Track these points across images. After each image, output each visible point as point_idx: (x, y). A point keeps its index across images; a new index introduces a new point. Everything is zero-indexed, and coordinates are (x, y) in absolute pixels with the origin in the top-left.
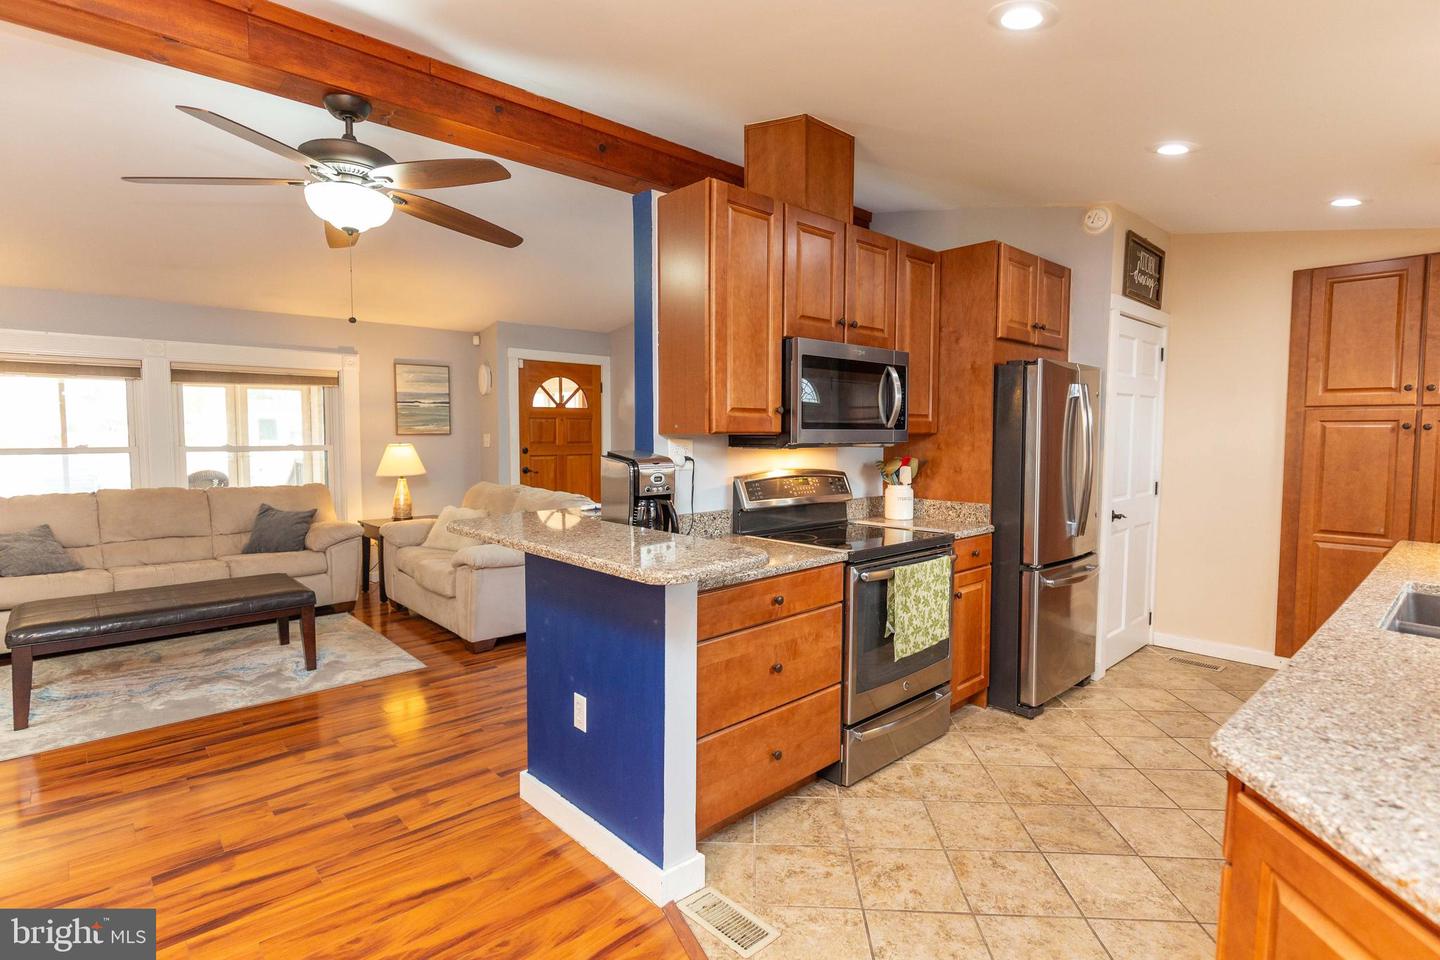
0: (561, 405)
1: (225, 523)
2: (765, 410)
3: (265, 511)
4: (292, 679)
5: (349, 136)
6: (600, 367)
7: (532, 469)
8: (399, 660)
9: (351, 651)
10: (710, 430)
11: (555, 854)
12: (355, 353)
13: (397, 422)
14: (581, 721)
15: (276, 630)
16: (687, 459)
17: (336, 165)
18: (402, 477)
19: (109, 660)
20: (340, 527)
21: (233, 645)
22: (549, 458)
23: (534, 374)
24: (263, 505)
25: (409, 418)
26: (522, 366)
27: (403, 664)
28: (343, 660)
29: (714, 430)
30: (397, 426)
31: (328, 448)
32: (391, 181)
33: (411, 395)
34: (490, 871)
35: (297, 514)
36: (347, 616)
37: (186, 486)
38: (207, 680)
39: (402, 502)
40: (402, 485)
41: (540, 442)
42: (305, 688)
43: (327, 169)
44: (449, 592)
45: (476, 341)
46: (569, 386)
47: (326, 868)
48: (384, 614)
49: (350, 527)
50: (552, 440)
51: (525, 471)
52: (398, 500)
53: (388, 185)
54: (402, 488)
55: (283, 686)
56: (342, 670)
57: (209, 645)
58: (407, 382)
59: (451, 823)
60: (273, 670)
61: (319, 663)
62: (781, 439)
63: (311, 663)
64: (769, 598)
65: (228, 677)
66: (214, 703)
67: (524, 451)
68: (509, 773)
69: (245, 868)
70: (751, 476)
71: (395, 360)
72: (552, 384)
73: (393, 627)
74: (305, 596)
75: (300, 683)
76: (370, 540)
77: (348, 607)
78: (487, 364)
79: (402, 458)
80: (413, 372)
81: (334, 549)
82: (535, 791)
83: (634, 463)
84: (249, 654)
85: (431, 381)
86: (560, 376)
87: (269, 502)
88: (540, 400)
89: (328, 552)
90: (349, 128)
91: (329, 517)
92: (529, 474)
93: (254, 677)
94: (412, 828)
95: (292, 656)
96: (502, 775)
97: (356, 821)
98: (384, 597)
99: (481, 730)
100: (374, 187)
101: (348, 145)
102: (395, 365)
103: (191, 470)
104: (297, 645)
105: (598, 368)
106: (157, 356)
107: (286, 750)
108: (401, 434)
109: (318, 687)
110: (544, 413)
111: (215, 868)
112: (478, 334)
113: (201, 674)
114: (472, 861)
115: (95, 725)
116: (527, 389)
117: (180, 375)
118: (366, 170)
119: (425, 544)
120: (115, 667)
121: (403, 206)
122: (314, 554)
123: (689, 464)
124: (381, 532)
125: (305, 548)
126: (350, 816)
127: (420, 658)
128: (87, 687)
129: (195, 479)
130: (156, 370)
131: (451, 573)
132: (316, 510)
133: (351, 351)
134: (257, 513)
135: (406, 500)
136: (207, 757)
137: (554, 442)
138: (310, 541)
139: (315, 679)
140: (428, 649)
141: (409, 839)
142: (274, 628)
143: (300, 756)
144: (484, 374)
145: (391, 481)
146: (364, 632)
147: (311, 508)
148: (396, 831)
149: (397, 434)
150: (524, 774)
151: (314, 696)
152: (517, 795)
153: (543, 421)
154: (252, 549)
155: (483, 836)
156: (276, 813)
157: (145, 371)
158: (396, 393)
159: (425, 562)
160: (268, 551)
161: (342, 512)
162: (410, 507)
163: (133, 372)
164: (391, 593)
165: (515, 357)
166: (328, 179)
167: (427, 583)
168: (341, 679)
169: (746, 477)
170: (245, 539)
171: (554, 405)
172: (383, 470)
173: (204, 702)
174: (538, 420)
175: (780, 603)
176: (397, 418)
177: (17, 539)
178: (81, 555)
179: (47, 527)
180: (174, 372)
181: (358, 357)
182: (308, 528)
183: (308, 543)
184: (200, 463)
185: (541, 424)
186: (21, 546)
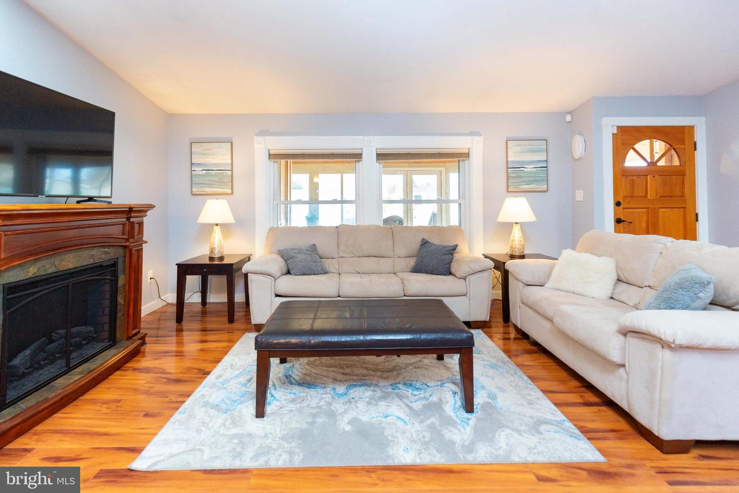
0: (653, 164)
1: (401, 251)
3: (424, 243)
6: (693, 127)
7: (626, 219)
9: (499, 390)
13: (508, 182)
18: (517, 223)
22: (641, 210)
23: (626, 138)
24: (423, 239)
26: (615, 132)
28: (496, 404)
30: (508, 186)
31: (461, 201)
35: (446, 247)
37: (381, 224)
39: (517, 243)
40: (517, 229)
41: (632, 197)
44: (615, 358)
45: (569, 118)
46: (659, 146)
49: (476, 260)
50: (644, 194)
51: (619, 222)
52: (513, 241)
54: (517, 233)
56: (500, 425)
58: (516, 153)
60: (434, 397)
67: (618, 204)
71: (507, 137)
72: (643, 146)
77: (482, 325)
78: (580, 134)
79: (518, 209)
80: (520, 146)
81: (472, 278)
85: (534, 152)
86: (653, 138)
87: (427, 237)
88: (632, 161)
89: (467, 279)
91: (465, 251)
92: (622, 224)
93: (420, 405)
102: (507, 141)
103: (385, 216)
105: (691, 129)
106: (369, 145)
110: (636, 172)
112: (570, 113)
116: (620, 151)
117: (381, 156)
122: (458, 280)
125: (451, 274)
129: (386, 221)
130: (369, 155)
132: (457, 245)
133: (477, 134)
134: (419, 245)
135: (520, 241)
137: (646, 196)
138: (454, 268)
139: (476, 435)
144: (577, 141)
145: (509, 226)
147: (453, 244)
149: (508, 191)
153: (635, 178)
154: (416, 270)
157: (364, 156)
158: (507, 162)
160: (426, 272)
162: (523, 248)
163: (357, 157)
165: (609, 126)
170: (412, 262)
171: (645, 165)
172: (503, 217)
174: (631, 177)
176: (508, 180)
177: (300, 251)
178: (329, 264)
179: (314, 245)
180: (378, 155)
181: (482, 136)
182: (452, 259)
183: (453, 270)
184: (390, 211)
185: (633, 180)
186: (301, 257)
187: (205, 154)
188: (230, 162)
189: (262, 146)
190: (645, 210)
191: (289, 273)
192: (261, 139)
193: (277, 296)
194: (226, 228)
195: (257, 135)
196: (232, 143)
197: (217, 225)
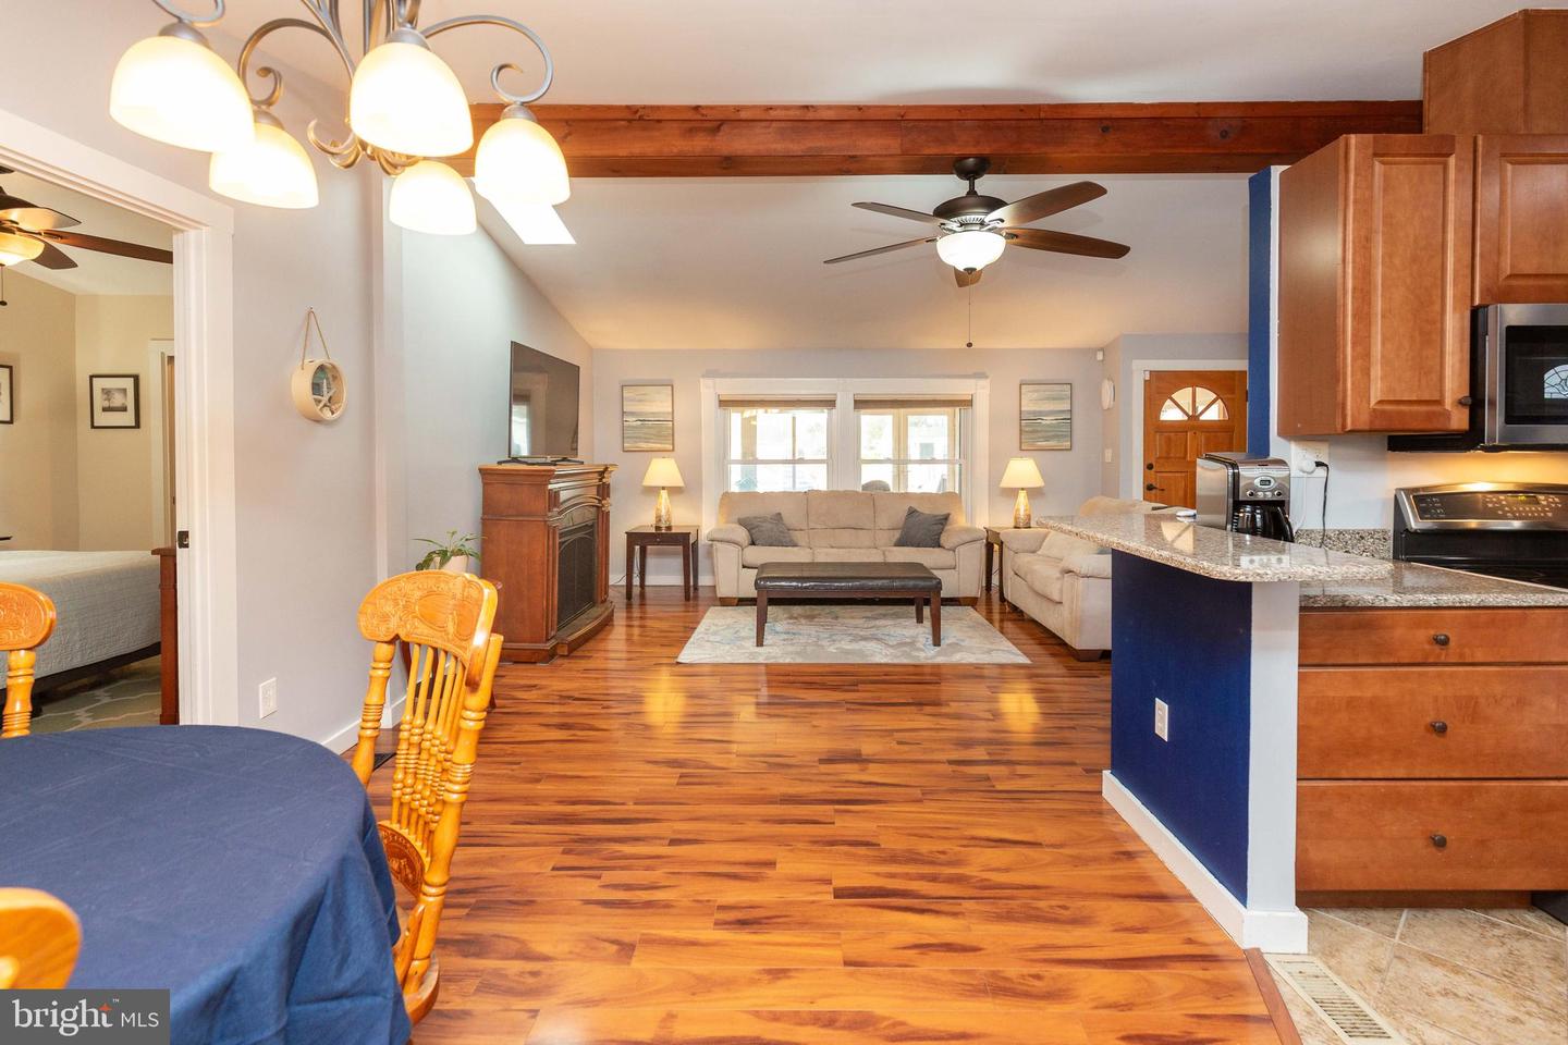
0: (1194, 417)
1: (883, 521)
2: (1439, 402)
3: (912, 512)
4: (923, 650)
5: (972, 192)
6: (1244, 372)
7: (1158, 486)
8: (1005, 651)
9: (970, 637)
10: (1344, 426)
11: (1129, 855)
12: (987, 377)
13: (1020, 438)
14: (1162, 728)
15: (914, 611)
16: (1319, 464)
17: (959, 218)
18: (1023, 489)
19: (808, 613)
20: (967, 530)
21: (884, 616)
22: (1179, 475)
23: (1161, 386)
24: (911, 507)
25: (1032, 434)
26: (1147, 378)
27: (1012, 657)
28: (962, 644)
29: (1349, 427)
30: (1021, 443)
31: (962, 461)
32: (1002, 221)
33: (1034, 413)
34: (1061, 846)
35: (936, 516)
36: (970, 609)
37: (860, 490)
38: (864, 639)
39: (1022, 513)
40: (1022, 495)
41: (1168, 458)
42: (931, 658)
43: (953, 224)
44: (1056, 597)
45: (1100, 356)
46: (1205, 395)
47: (927, 794)
48: (1002, 612)
49: (976, 530)
50: (1182, 455)
51: (1149, 488)
52: (1018, 510)
53: (1001, 225)
54: (1023, 499)
55: (917, 654)
56: (959, 651)
57: (869, 614)
58: (1031, 401)
59: (1033, 795)
60: (908, 640)
61: (942, 642)
62: (1468, 440)
63: (937, 642)
64: (1423, 635)
65: (877, 639)
66: (867, 656)
67: (1150, 467)
68: (1094, 772)
69: (874, 773)
70: (1424, 489)
71: (1021, 381)
72: (1183, 395)
73: (1009, 625)
74: (934, 582)
75: (927, 654)
76: (993, 546)
77: (972, 602)
78: (1110, 379)
79: (1023, 471)
80: (1038, 391)
81: (961, 549)
82: (1116, 792)
83: (1234, 466)
84: (895, 625)
85: (1054, 399)
86: (1194, 386)
87: (915, 506)
89: (956, 551)
90: (972, 186)
91: (960, 521)
92: (1154, 491)
93: (895, 643)
94: (999, 787)
95: (924, 633)
96: (1087, 771)
97: (955, 767)
98: (1003, 599)
99: (1074, 728)
100: (990, 230)
101: (972, 200)
102: (1020, 385)
103: (865, 479)
104: (927, 623)
106: (845, 389)
107: (911, 701)
108: (1023, 449)
109: (940, 660)
110: (1173, 427)
111: (855, 766)
112: (1102, 349)
113: (862, 633)
114: (1046, 832)
115: (798, 653)
116: (1153, 402)
117: (861, 404)
118: (983, 217)
119: (1039, 553)
120: (811, 618)
121: (1015, 240)
122: (945, 551)
123: (1321, 472)
124: (1002, 538)
125: (939, 546)
126: (951, 762)
127: (1026, 654)
128: (795, 629)
129: (866, 487)
130: (845, 402)
131: (1058, 579)
132: (949, 515)
133: (982, 376)
134: (906, 514)
135: (1025, 510)
136: (858, 691)
137: (1185, 458)
138: (943, 539)
139: (939, 654)
140: (1037, 649)
141: (995, 795)
142: (913, 609)
143: (919, 708)
144: (1107, 388)
145: (1012, 493)
146: (982, 625)
147: (945, 512)
148: (984, 785)
149: (1020, 450)
150: (1107, 773)
151: (938, 666)
152: (1101, 792)
153: (1172, 434)
154: (901, 543)
155: (1060, 816)
156: (899, 743)
157: (838, 403)
158: (1021, 411)
159: (1036, 567)
160: (912, 546)
161: (972, 518)
162: (1029, 517)
163: (830, 403)
164: (1008, 595)
165: (1139, 372)
166: (955, 232)
167: (1038, 586)
168: (957, 658)
169: (1417, 489)
170: (897, 534)
171: (1186, 418)
172: (1006, 482)
173: (861, 653)
174: (1167, 434)
175: (1444, 642)
176: (1021, 434)
177: (765, 520)
178: (797, 536)
179: (779, 514)
180: (855, 401)
181: (988, 381)
182: (943, 529)
183: (942, 542)
184: (869, 474)
185: (1169, 439)
186: (767, 526)
187: (640, 401)
188: (670, 410)
189: (709, 391)
190: (1183, 475)
191: (753, 543)
192: (709, 382)
193: (744, 567)
194: (674, 491)
195: (703, 376)
196: (672, 386)
197: (663, 488)
